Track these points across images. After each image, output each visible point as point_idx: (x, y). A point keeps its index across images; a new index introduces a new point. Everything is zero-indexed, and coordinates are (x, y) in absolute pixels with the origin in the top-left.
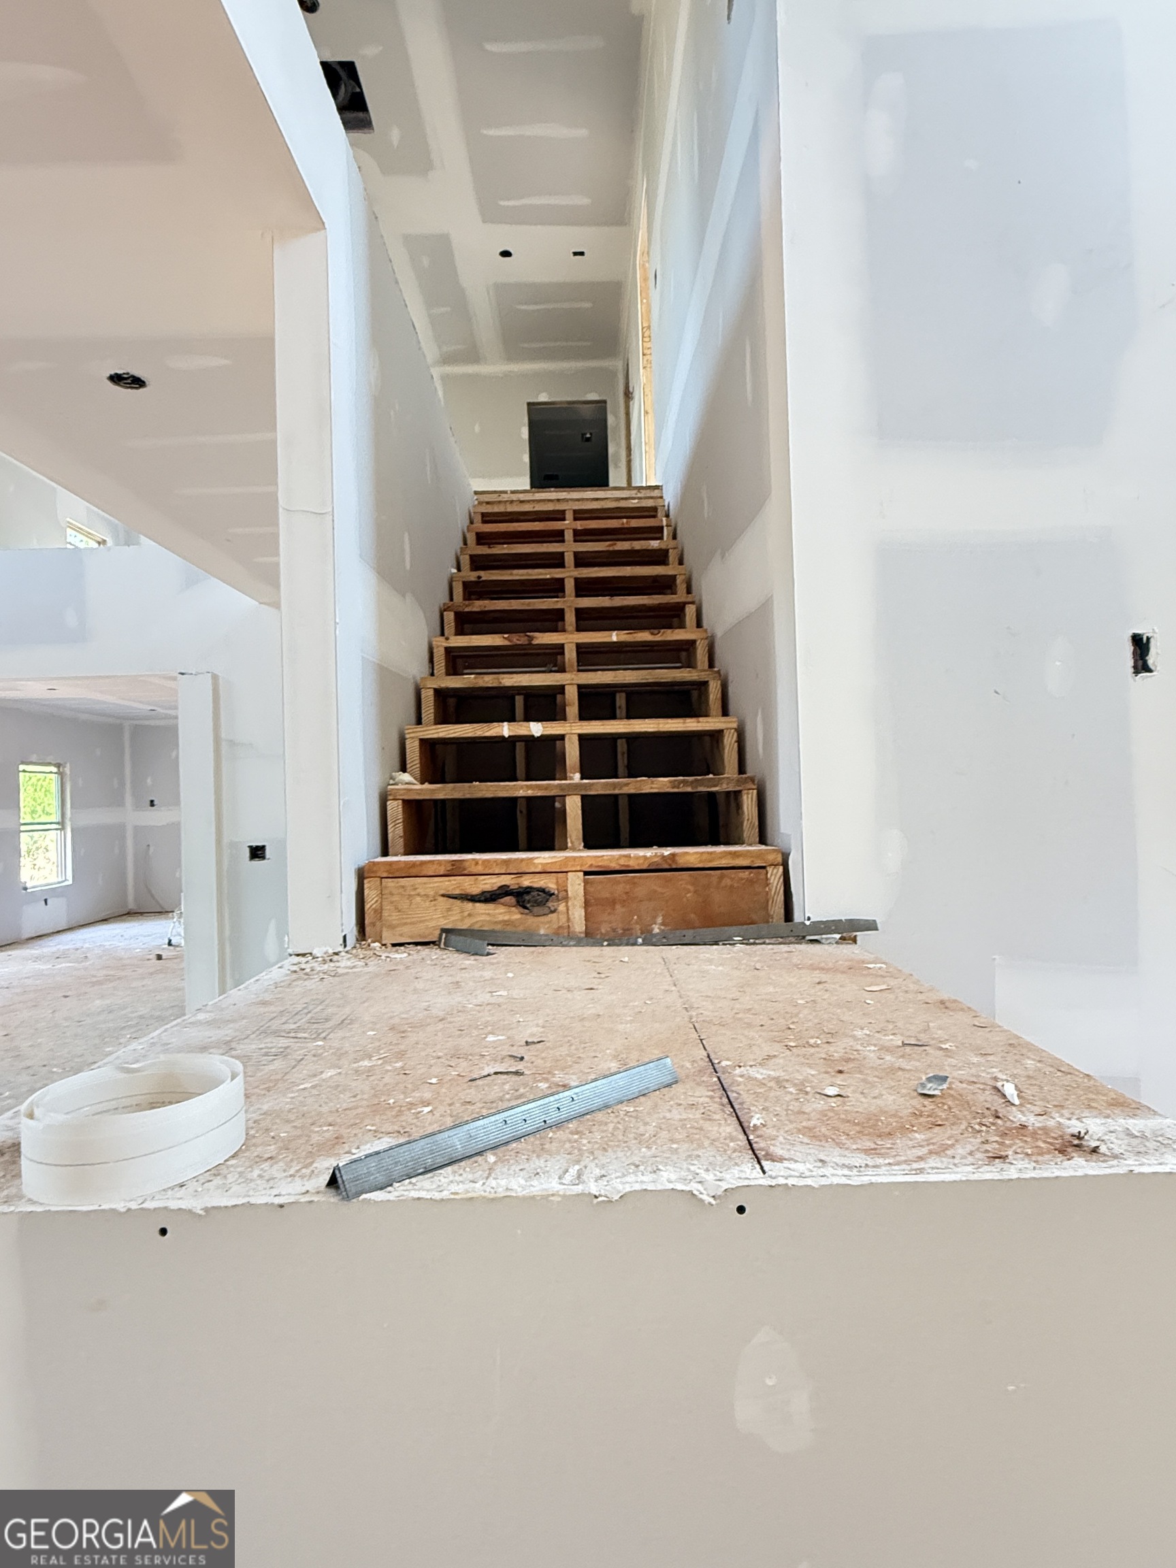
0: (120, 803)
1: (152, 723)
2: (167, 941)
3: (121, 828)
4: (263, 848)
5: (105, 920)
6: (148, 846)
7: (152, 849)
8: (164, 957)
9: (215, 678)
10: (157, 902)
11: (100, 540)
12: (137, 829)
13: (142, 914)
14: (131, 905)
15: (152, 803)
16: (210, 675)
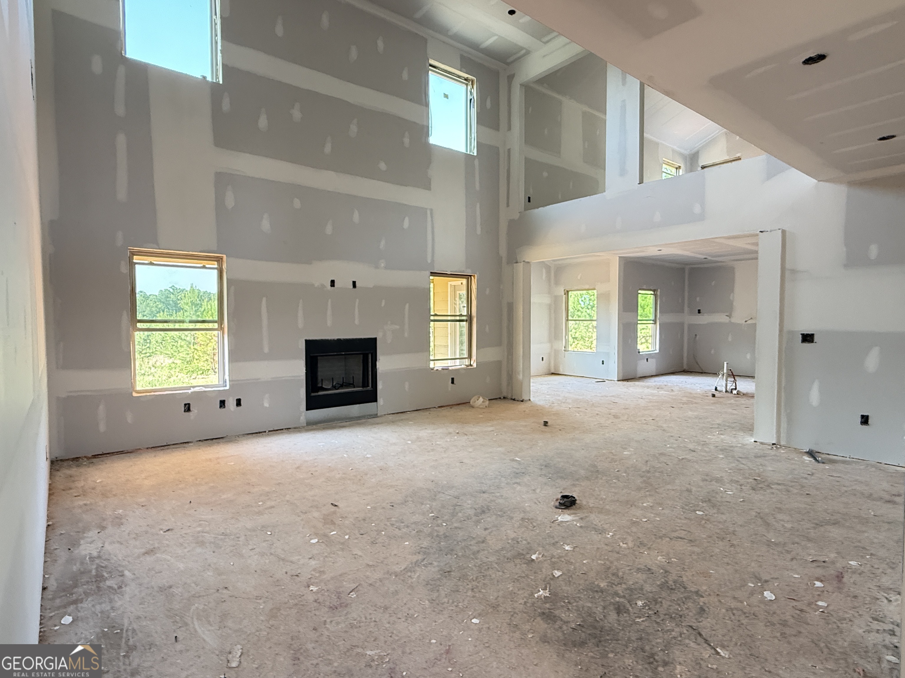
0: (682, 311)
1: (706, 266)
2: (714, 388)
3: (682, 324)
4: (812, 335)
5: (673, 373)
6: (696, 335)
7: (698, 337)
8: (716, 396)
9: (784, 232)
10: (700, 367)
11: (677, 166)
12: (690, 326)
13: (691, 372)
14: (685, 367)
15: (699, 311)
16: (780, 231)
